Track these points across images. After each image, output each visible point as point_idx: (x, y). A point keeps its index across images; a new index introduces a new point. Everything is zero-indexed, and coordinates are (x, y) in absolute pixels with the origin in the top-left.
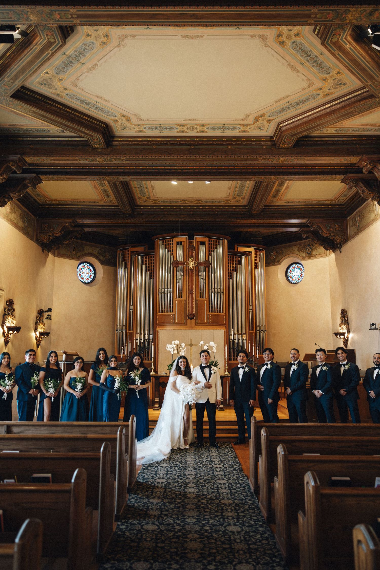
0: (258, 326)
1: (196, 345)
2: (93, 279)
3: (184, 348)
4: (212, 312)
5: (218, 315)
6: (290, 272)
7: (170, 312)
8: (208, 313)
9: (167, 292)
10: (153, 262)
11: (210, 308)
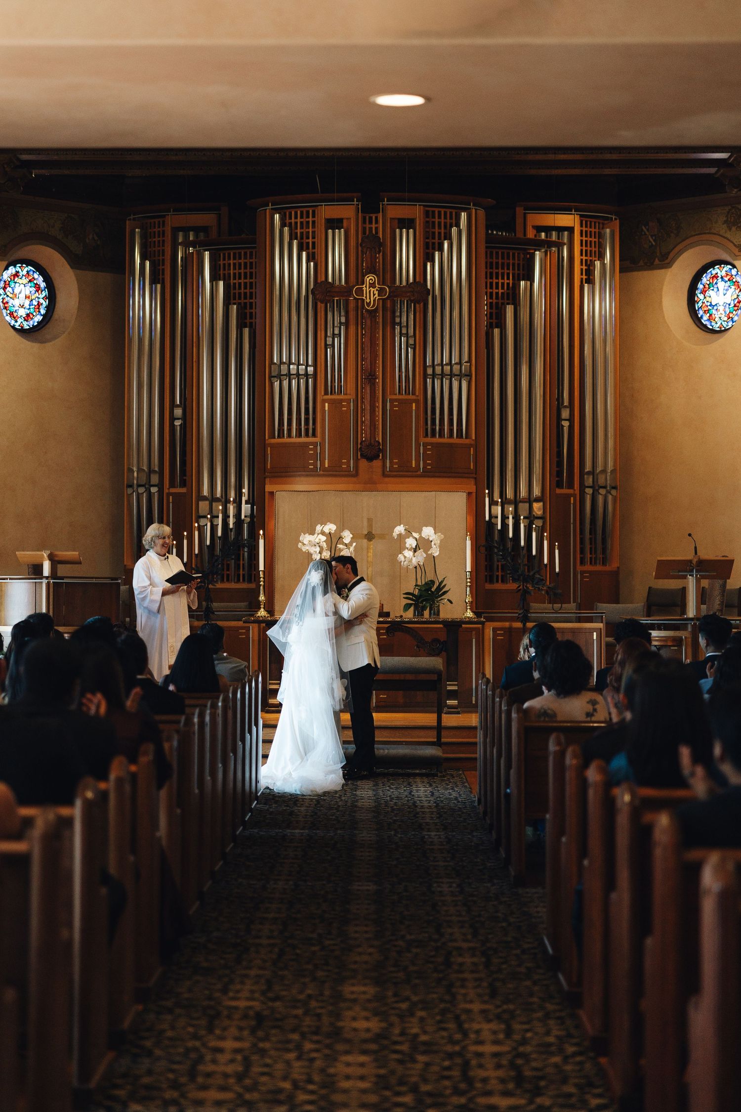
0: (588, 473)
1: (382, 537)
2: (44, 316)
3: (351, 543)
4: (433, 435)
5: (451, 445)
6: (703, 292)
7: (307, 435)
8: (423, 440)
9: (298, 375)
10: (248, 270)
11: (427, 424)
